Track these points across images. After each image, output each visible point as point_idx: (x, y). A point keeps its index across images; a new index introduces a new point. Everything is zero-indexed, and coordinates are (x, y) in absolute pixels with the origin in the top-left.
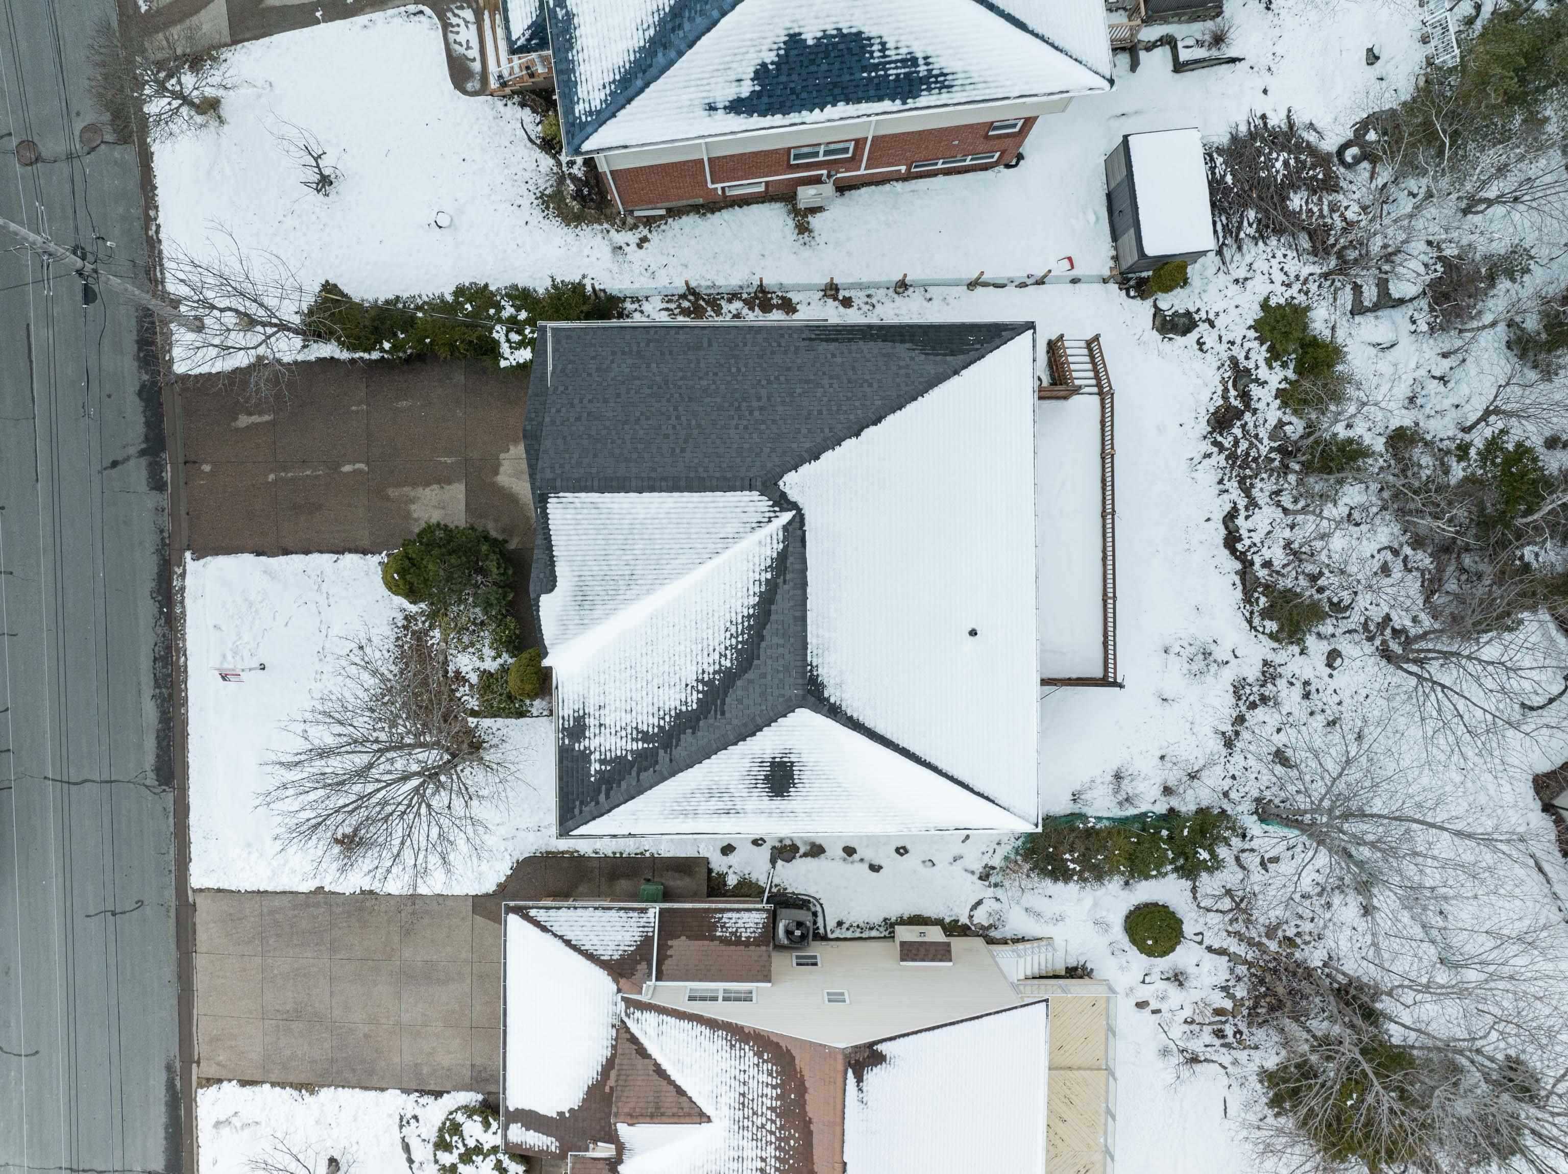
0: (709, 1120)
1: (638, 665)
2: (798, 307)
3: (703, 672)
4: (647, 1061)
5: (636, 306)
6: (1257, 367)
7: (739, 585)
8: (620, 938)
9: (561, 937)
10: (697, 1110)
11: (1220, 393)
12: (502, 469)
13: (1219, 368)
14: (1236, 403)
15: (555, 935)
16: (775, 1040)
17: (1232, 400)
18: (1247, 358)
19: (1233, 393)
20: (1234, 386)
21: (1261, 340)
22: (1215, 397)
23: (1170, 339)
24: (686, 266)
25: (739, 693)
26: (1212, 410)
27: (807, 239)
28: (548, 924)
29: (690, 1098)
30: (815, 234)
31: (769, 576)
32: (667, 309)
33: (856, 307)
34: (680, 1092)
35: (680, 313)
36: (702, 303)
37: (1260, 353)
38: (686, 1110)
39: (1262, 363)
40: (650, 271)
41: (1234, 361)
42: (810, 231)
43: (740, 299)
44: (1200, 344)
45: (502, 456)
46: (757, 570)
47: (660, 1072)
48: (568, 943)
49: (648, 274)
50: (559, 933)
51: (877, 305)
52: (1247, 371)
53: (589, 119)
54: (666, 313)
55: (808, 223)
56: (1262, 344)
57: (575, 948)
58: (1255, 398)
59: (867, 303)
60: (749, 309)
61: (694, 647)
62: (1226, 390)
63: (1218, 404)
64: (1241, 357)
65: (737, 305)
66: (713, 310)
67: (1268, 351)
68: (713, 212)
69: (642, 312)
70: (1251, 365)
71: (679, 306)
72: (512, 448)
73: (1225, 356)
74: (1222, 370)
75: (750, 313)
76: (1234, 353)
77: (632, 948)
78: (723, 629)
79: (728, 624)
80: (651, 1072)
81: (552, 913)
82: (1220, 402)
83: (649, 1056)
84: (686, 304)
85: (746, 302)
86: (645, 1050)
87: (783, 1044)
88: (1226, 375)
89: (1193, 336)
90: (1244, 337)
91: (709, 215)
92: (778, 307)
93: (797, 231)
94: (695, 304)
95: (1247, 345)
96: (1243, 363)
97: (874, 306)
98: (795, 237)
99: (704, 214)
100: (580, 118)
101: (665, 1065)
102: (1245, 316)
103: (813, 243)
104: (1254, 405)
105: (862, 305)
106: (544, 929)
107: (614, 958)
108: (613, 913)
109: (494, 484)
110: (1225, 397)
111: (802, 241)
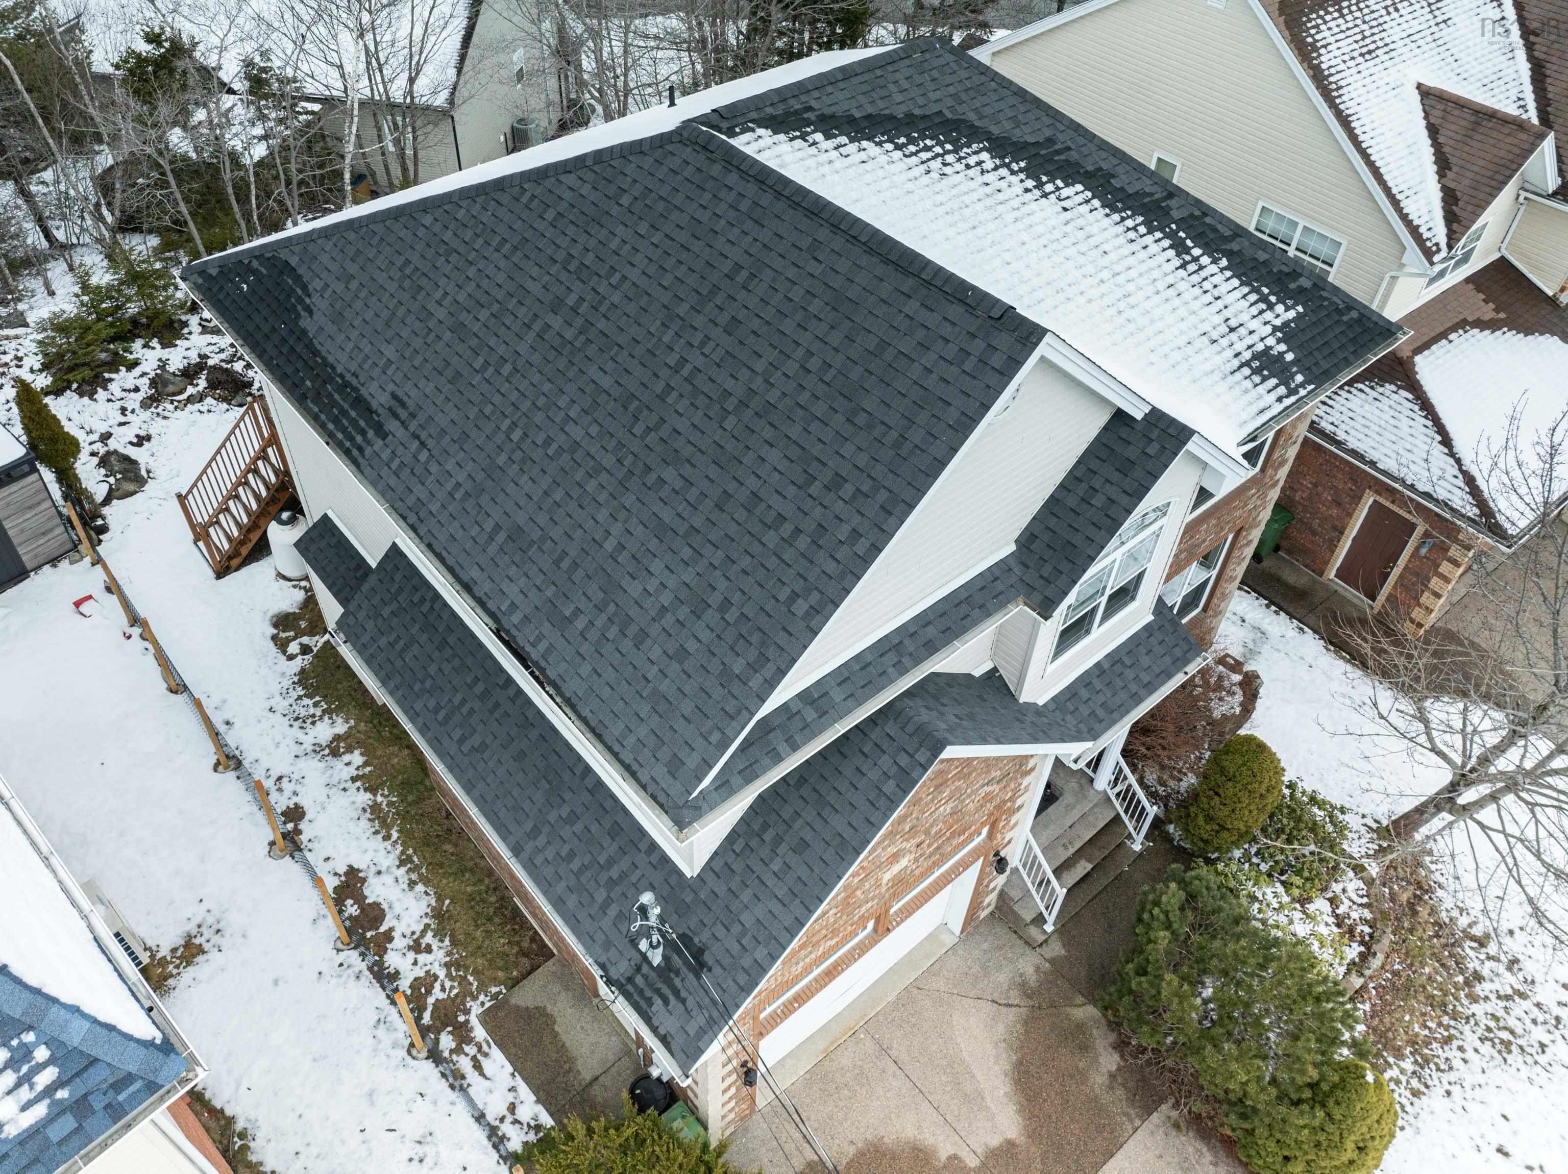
0: (1419, 86)
1: (1107, 300)
2: (342, 869)
3: (1027, 190)
4: (1452, 185)
5: (507, 1129)
6: (144, 374)
7: (868, 178)
8: (1367, 407)
9: (1452, 454)
10: (1426, 102)
11: (198, 406)
12: (995, 1141)
13: (165, 418)
14: (202, 383)
15: (1458, 461)
16: (1287, 33)
17: (200, 388)
18: (136, 390)
19: (190, 390)
20: (181, 392)
21: (105, 384)
22: (204, 409)
23: (148, 472)
24: (370, 1094)
25: (1008, 125)
26: (225, 406)
27: (207, 933)
28: (1460, 482)
29: (1426, 117)
30: (192, 928)
31: (818, 136)
32: (477, 1066)
33: (295, 799)
34: (1433, 131)
35: (469, 1040)
36: (427, 1018)
37: (122, 379)
38: (1440, 106)
39: (137, 371)
40: (420, 1150)
41: (146, 404)
42: (189, 938)
43: (380, 964)
44: (141, 441)
45: (972, 1162)
46: (824, 157)
47: (1443, 164)
48: (1446, 441)
49: (426, 1149)
50: (1451, 461)
51: (275, 774)
52: (153, 383)
53: (42, 1054)
54: (485, 1063)
55: (174, 950)
56: (111, 380)
57: (1441, 429)
58: (185, 362)
59: (280, 790)
60: (390, 939)
61: (1010, 217)
62: (190, 400)
63: (214, 402)
64: (140, 396)
65: (395, 959)
66: (429, 992)
67: (117, 371)
68: (231, 1121)
69: (512, 1108)
70: (145, 381)
71: (458, 1050)
72: (943, 1155)
73: (145, 415)
74: (166, 414)
75: (396, 934)
76: (137, 406)
77: (1360, 386)
78: (946, 181)
79: (934, 175)
80: (1455, 169)
81: (1441, 494)
82: (209, 400)
83: (1445, 189)
84: (447, 1042)
85: (382, 951)
86: (1444, 200)
87: (1282, 19)
88: (171, 407)
89: (133, 453)
90: (109, 400)
91: (239, 1126)
92: (360, 899)
93: (200, 959)
94: (437, 1028)
95: (118, 394)
96: (146, 390)
97: (280, 778)
98: (213, 955)
99: (242, 1135)
100: (49, 1091)
101: (1431, 170)
102: (79, 408)
103: (210, 920)
104: (195, 359)
105: (287, 793)
106: (1470, 480)
107: (1393, 388)
108: (1352, 444)
109: (1032, 1135)
110: (200, 398)
111: (216, 939)
